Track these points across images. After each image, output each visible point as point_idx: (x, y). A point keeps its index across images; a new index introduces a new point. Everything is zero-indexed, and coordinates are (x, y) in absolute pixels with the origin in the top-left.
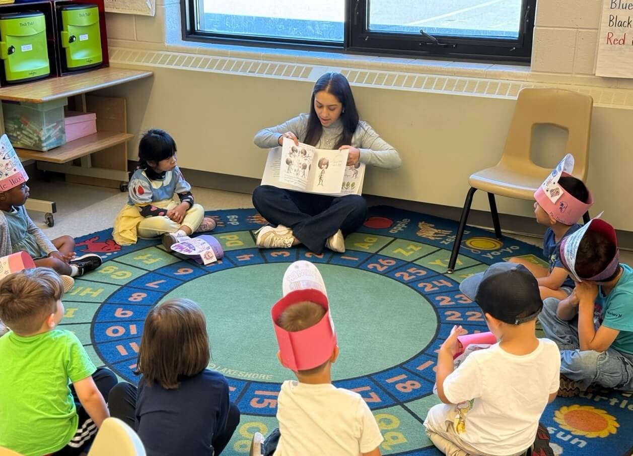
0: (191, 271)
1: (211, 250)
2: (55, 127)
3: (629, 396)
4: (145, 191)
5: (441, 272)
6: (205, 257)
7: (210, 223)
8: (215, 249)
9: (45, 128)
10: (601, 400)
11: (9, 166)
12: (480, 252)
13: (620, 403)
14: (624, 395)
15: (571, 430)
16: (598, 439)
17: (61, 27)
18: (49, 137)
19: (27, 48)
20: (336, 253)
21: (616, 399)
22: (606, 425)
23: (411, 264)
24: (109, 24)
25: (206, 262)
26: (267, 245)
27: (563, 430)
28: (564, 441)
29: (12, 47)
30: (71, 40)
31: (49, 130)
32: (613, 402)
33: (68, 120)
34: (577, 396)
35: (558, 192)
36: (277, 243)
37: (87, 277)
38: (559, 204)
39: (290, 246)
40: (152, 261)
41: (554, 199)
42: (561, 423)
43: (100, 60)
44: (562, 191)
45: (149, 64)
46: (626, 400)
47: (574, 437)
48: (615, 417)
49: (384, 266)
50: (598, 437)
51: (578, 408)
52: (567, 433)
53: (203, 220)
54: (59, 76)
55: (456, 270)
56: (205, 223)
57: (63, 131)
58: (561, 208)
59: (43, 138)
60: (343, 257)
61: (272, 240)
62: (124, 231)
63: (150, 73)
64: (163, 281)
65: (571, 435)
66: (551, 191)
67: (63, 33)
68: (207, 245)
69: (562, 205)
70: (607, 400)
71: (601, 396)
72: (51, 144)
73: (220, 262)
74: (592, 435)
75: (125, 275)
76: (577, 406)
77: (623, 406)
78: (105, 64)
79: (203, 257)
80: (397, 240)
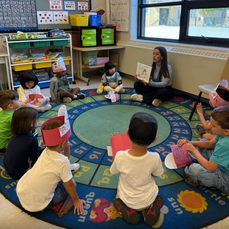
0: (107, 103)
1: (115, 98)
2: (93, 59)
3: (224, 195)
4: (104, 79)
5: (186, 120)
6: (113, 100)
7: (124, 91)
8: (116, 98)
9: (90, 59)
10: (208, 192)
11: (60, 66)
12: (208, 116)
13: (217, 197)
14: (222, 194)
15: (181, 203)
16: (190, 213)
17: (101, 33)
18: (91, 62)
19: (89, 38)
20: (154, 106)
21: (216, 195)
22: (200, 206)
23: (178, 115)
24: (117, 34)
25: (112, 101)
26: (134, 100)
27: (177, 202)
28: (173, 207)
29: (85, 37)
30: (103, 37)
31: (91, 60)
32: (214, 195)
33: (98, 58)
34: (198, 187)
35: (215, 95)
36: (137, 99)
37: (79, 100)
38: (215, 100)
39: (141, 101)
40: (100, 98)
41: (214, 97)
42: (179, 198)
43: (113, 43)
44: (217, 94)
45: (125, 45)
46: (221, 197)
47: (180, 207)
48: (208, 204)
49: (167, 113)
50: (191, 212)
51: (194, 193)
52: (178, 204)
53: (122, 89)
54: (99, 46)
55: (192, 121)
56: (122, 90)
57: (96, 61)
58: (216, 102)
59: (89, 62)
60: (156, 108)
61: (136, 98)
62: (99, 89)
63: (124, 47)
64: (96, 105)
65: (179, 205)
66: (214, 94)
67: (102, 35)
68: (115, 96)
69: (217, 100)
70: (211, 194)
71: (210, 190)
72: (91, 64)
73: (117, 102)
74: (188, 209)
75: (89, 101)
76: (194, 192)
77: (216, 199)
78: (115, 44)
79: (112, 100)
80: (181, 106)
